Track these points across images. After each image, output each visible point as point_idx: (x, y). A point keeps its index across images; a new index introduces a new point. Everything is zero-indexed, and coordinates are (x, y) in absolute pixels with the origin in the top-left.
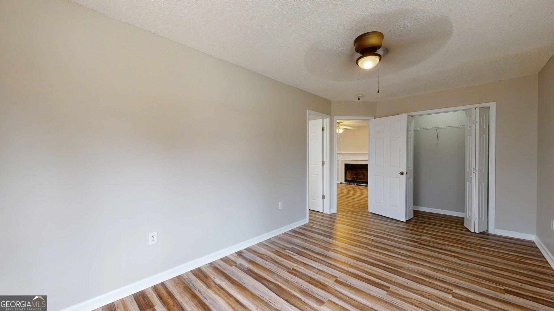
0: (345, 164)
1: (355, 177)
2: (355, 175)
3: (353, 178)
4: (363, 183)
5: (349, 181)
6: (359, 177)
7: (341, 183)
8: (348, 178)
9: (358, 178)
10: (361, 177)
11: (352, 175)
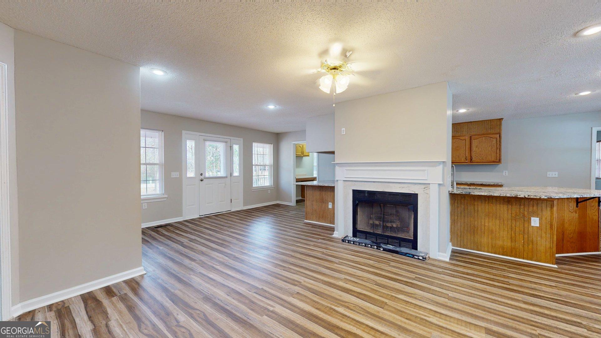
0: (354, 191)
1: (377, 222)
2: (379, 219)
3: (374, 226)
4: (401, 242)
5: (366, 234)
6: (389, 225)
7: (343, 241)
8: (360, 227)
9: (388, 227)
10: (395, 226)
11: (371, 218)
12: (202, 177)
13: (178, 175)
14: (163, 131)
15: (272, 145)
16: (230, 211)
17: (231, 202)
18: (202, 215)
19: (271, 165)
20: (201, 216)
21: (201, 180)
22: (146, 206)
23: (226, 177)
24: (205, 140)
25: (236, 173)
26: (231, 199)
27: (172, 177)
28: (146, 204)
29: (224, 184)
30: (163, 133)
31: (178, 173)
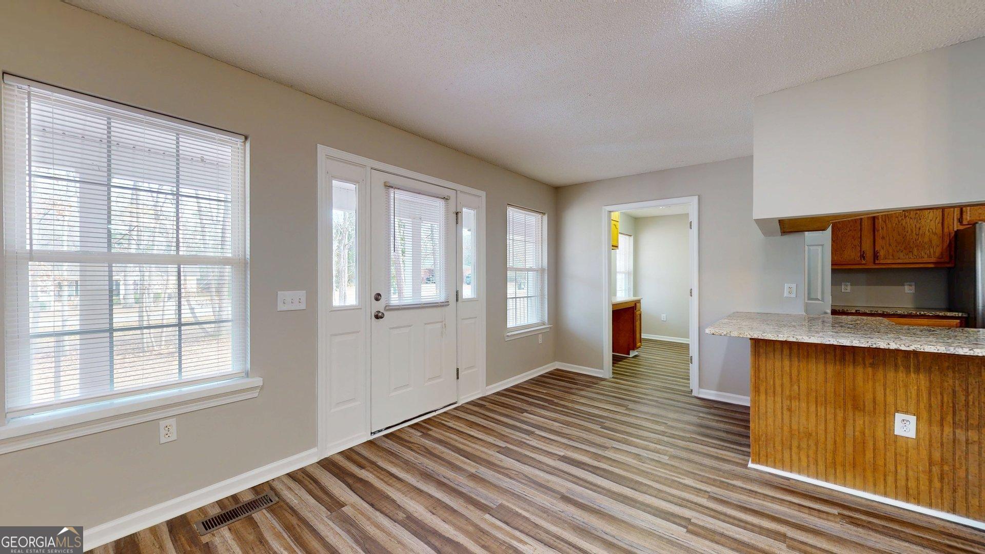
12: (380, 306)
13: (304, 299)
14: (246, 138)
15: (545, 218)
16: (455, 403)
17: (458, 378)
18: (379, 431)
19: (542, 270)
20: (374, 433)
21: (377, 317)
22: (173, 429)
23: (444, 305)
24: (388, 186)
25: (468, 292)
26: (458, 370)
27: (281, 307)
28: (172, 422)
29: (439, 326)
30: (248, 145)
31: (302, 294)
